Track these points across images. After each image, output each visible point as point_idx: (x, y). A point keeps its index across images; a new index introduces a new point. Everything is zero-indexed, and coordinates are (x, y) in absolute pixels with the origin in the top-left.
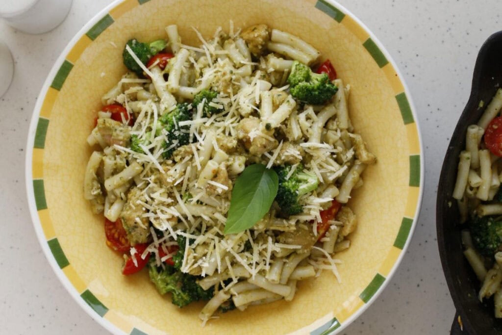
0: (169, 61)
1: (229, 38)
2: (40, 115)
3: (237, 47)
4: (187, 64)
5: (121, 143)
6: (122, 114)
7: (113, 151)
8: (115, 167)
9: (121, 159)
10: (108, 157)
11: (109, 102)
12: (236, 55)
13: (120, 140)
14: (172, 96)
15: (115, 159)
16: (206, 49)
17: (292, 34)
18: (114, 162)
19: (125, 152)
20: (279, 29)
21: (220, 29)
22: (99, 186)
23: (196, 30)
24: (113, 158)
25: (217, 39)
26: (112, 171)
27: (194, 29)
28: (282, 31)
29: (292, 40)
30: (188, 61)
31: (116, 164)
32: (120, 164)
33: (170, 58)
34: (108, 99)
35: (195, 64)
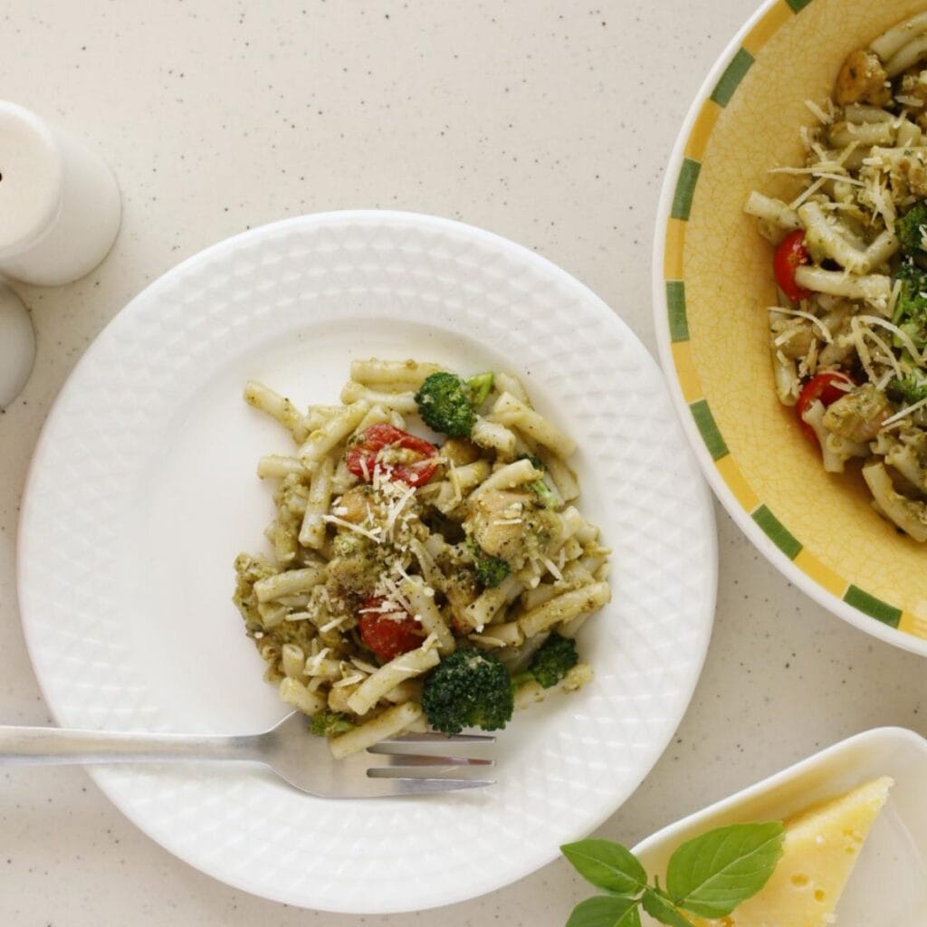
0: (808, 242)
1: (826, 128)
2: (748, 511)
3: (858, 123)
4: (831, 220)
5: (885, 414)
6: (833, 383)
7: (886, 437)
8: (915, 454)
9: (911, 434)
10: (891, 453)
11: (795, 393)
12: (874, 130)
13: (880, 413)
14: (874, 276)
15: (903, 443)
16: (824, 175)
17: (898, 22)
18: (907, 447)
19: (902, 419)
20: (876, 37)
21: (804, 130)
22: (921, 502)
23: (779, 170)
24: (900, 447)
25: (817, 147)
26: (917, 463)
27: (775, 170)
28: (883, 34)
29: (910, 28)
30: (827, 213)
31: (913, 448)
32: (919, 439)
33: (803, 238)
34: (791, 389)
35: (840, 206)
